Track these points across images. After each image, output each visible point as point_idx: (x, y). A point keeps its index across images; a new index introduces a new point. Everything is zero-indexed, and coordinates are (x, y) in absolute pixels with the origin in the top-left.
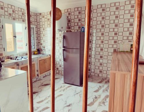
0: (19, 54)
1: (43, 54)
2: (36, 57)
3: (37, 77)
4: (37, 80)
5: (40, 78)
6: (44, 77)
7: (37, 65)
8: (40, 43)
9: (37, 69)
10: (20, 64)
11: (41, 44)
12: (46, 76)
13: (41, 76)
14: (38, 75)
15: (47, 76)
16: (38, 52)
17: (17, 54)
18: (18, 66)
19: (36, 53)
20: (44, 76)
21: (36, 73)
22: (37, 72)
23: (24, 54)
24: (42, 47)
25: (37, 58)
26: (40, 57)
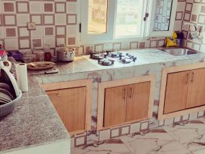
0: (120, 43)
1: (192, 52)
2: (160, 64)
3: (153, 119)
4: (152, 127)
5: (161, 123)
6: (175, 124)
7: (158, 85)
8: (189, 12)
9: (157, 99)
10: (105, 78)
11: (194, 18)
12: (182, 122)
13: (166, 120)
14: (156, 115)
15: (187, 122)
16: (179, 41)
17: (114, 44)
18: (96, 83)
19: (171, 43)
20: (178, 120)
21: (152, 109)
22: (156, 107)
23: (134, 45)
24: (193, 29)
25: (163, 66)
26: (174, 64)
